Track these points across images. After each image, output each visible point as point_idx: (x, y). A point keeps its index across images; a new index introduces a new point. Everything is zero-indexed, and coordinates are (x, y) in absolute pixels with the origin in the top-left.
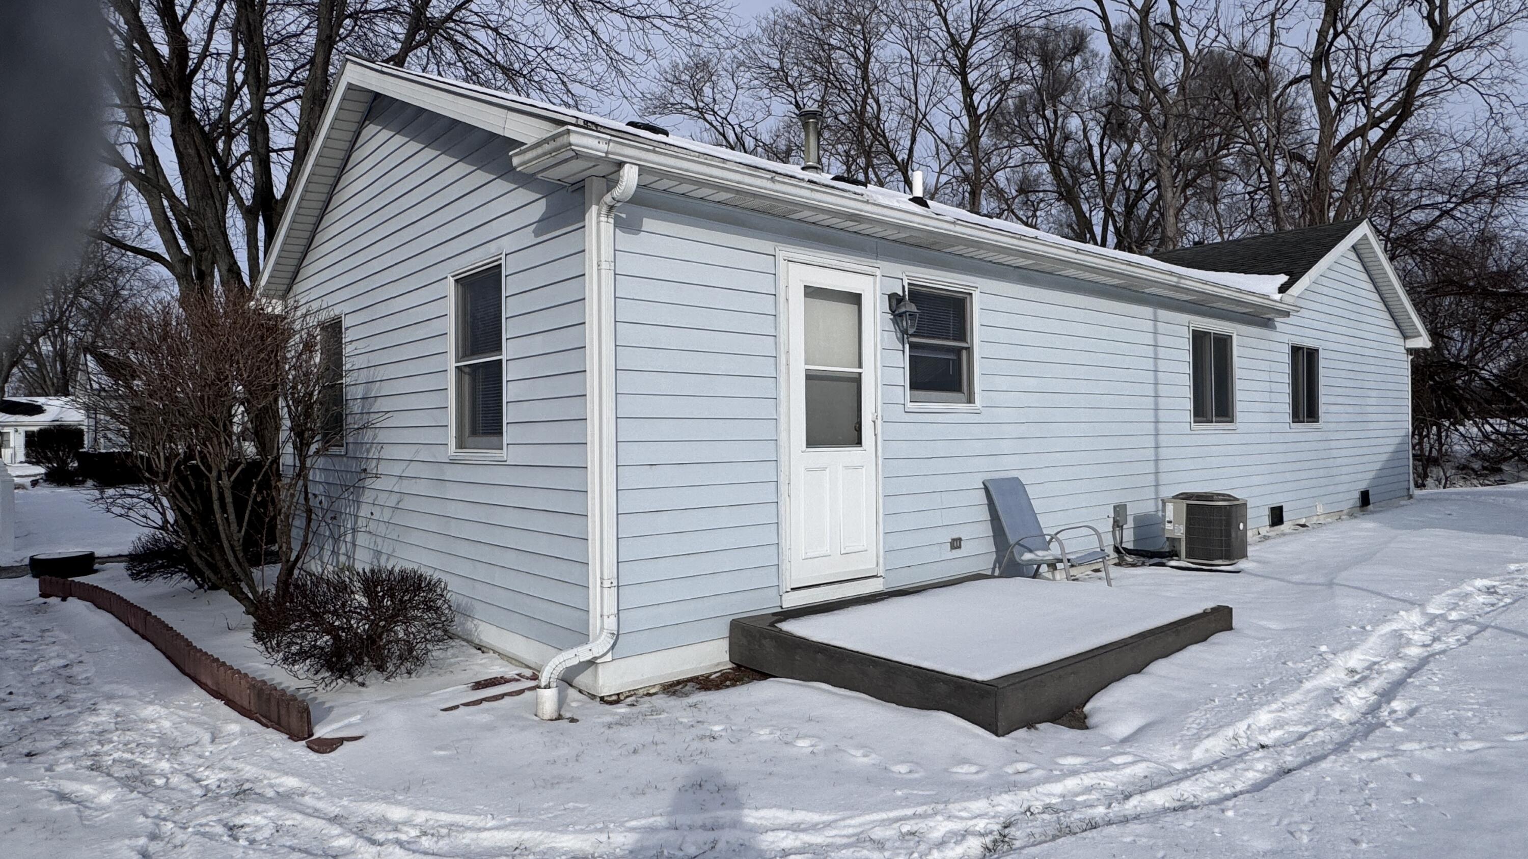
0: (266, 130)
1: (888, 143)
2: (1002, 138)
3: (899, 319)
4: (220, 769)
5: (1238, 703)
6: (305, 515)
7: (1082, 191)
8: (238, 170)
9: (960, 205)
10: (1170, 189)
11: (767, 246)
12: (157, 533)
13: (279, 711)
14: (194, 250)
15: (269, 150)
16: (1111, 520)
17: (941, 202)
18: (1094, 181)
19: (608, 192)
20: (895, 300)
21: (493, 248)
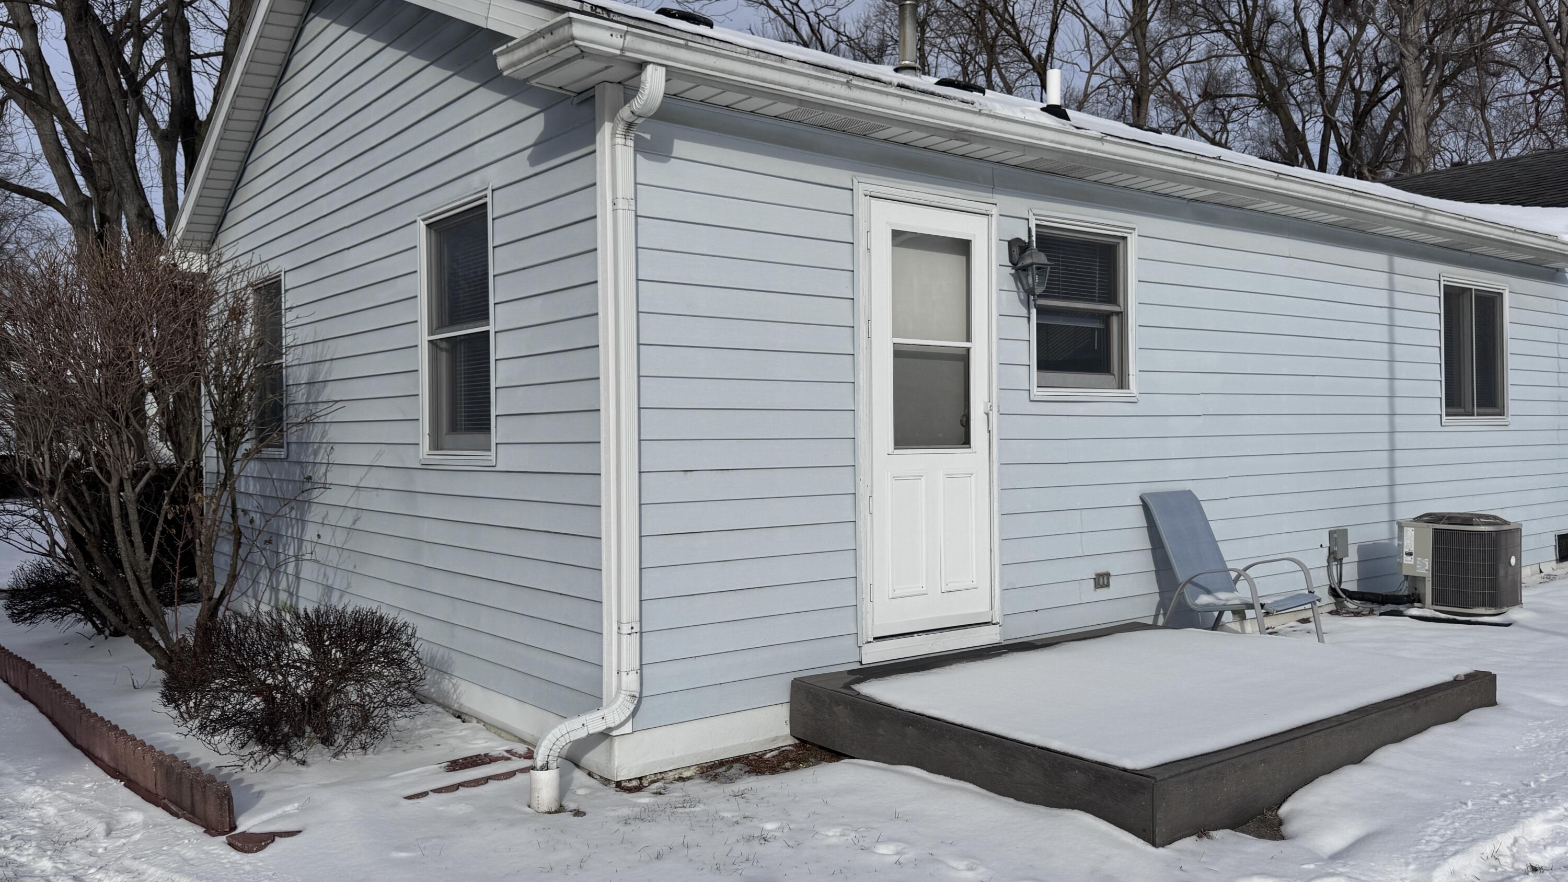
0: (186, 29)
1: (1018, 33)
2: (1179, 23)
3: (1022, 274)
4: (117, 871)
5: (1501, 807)
6: (232, 537)
7: (1292, 95)
8: (151, 82)
9: (1120, 117)
10: (1417, 90)
11: (842, 176)
12: (45, 561)
13: (192, 796)
14: (96, 189)
15: (190, 56)
16: (1325, 551)
17: (1093, 114)
18: (1309, 81)
19: (625, 104)
20: (1017, 248)
21: (475, 181)
